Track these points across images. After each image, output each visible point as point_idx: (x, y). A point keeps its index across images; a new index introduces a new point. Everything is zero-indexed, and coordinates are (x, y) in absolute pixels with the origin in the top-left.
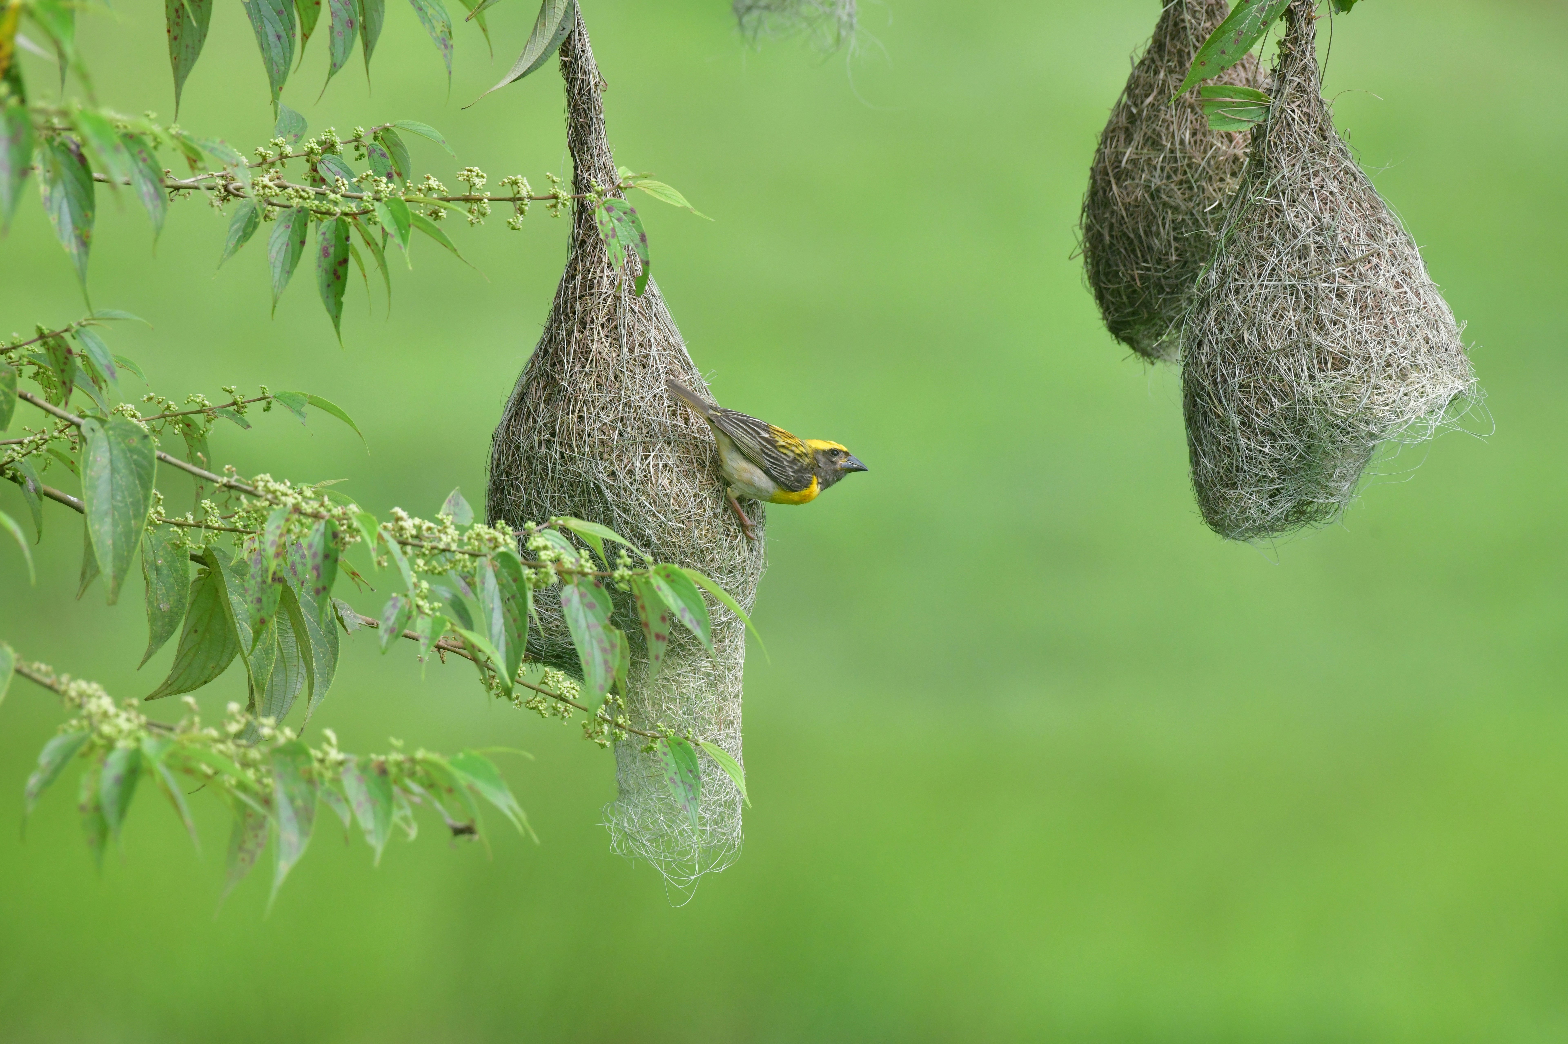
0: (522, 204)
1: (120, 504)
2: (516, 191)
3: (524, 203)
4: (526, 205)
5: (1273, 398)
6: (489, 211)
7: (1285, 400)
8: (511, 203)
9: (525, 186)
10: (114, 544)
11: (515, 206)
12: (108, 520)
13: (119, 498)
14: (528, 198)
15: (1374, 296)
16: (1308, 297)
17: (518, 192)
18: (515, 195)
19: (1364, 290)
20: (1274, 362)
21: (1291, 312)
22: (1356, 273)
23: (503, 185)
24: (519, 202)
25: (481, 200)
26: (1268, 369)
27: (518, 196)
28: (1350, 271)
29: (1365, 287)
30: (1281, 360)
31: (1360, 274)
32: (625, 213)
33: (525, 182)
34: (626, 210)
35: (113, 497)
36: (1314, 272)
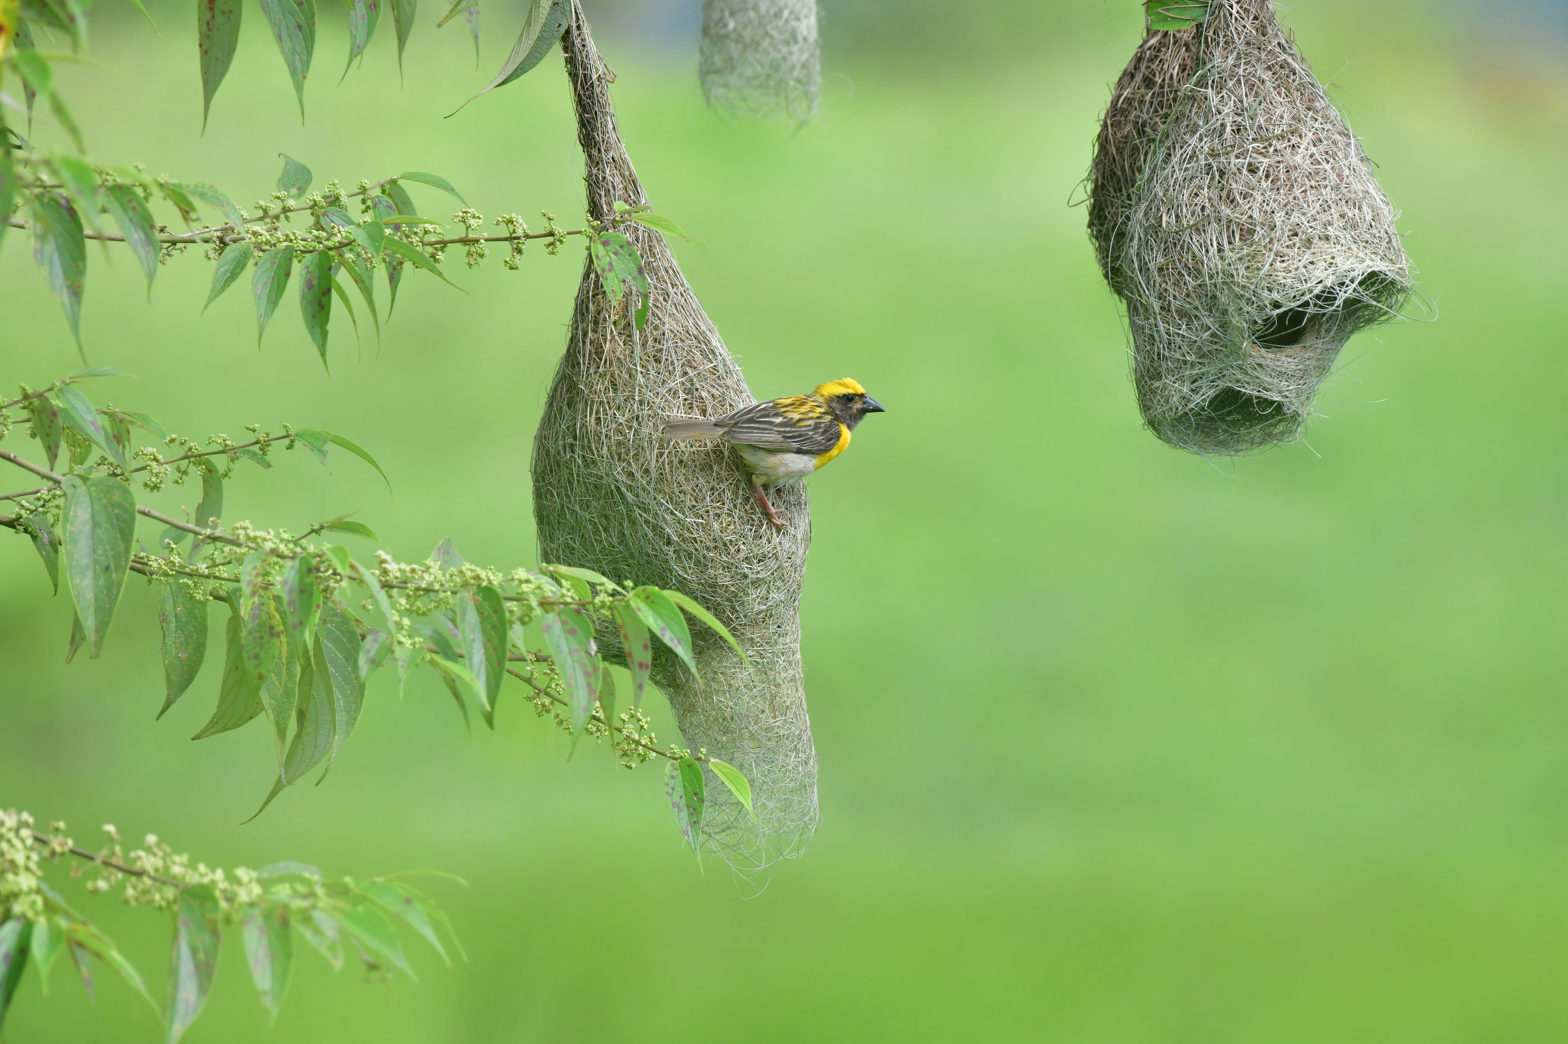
0: (518, 243)
1: (101, 558)
2: (512, 231)
3: (521, 241)
4: (523, 243)
5: (1187, 277)
6: (487, 252)
7: (1197, 278)
8: (508, 243)
9: (521, 225)
10: (96, 597)
11: (512, 245)
12: (90, 574)
13: (100, 552)
14: (524, 237)
15: (1288, 171)
16: (1222, 174)
17: (514, 232)
18: (511, 234)
19: (1277, 165)
20: (1187, 239)
21: (1206, 189)
22: (1271, 150)
23: (497, 224)
24: (516, 241)
25: (477, 241)
26: (1182, 247)
27: (514, 235)
28: (1265, 148)
29: (1279, 162)
30: (1194, 238)
31: (1276, 150)
32: (621, 247)
33: (520, 220)
34: (622, 243)
35: (94, 551)
36: (1229, 149)
